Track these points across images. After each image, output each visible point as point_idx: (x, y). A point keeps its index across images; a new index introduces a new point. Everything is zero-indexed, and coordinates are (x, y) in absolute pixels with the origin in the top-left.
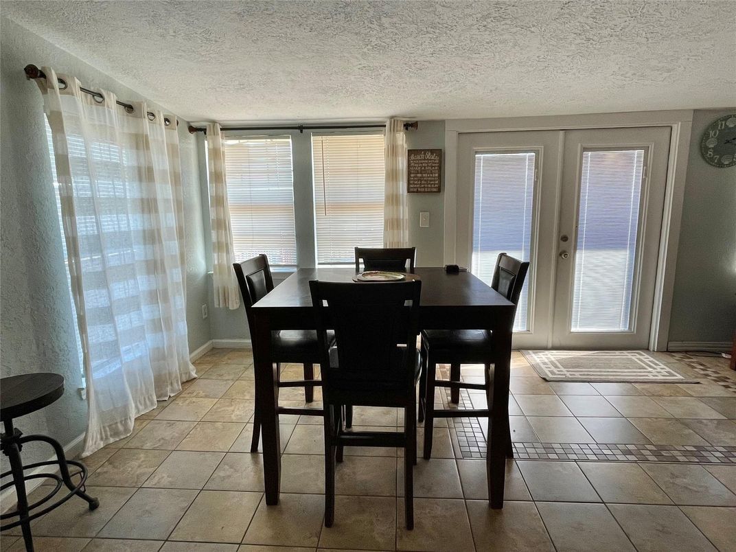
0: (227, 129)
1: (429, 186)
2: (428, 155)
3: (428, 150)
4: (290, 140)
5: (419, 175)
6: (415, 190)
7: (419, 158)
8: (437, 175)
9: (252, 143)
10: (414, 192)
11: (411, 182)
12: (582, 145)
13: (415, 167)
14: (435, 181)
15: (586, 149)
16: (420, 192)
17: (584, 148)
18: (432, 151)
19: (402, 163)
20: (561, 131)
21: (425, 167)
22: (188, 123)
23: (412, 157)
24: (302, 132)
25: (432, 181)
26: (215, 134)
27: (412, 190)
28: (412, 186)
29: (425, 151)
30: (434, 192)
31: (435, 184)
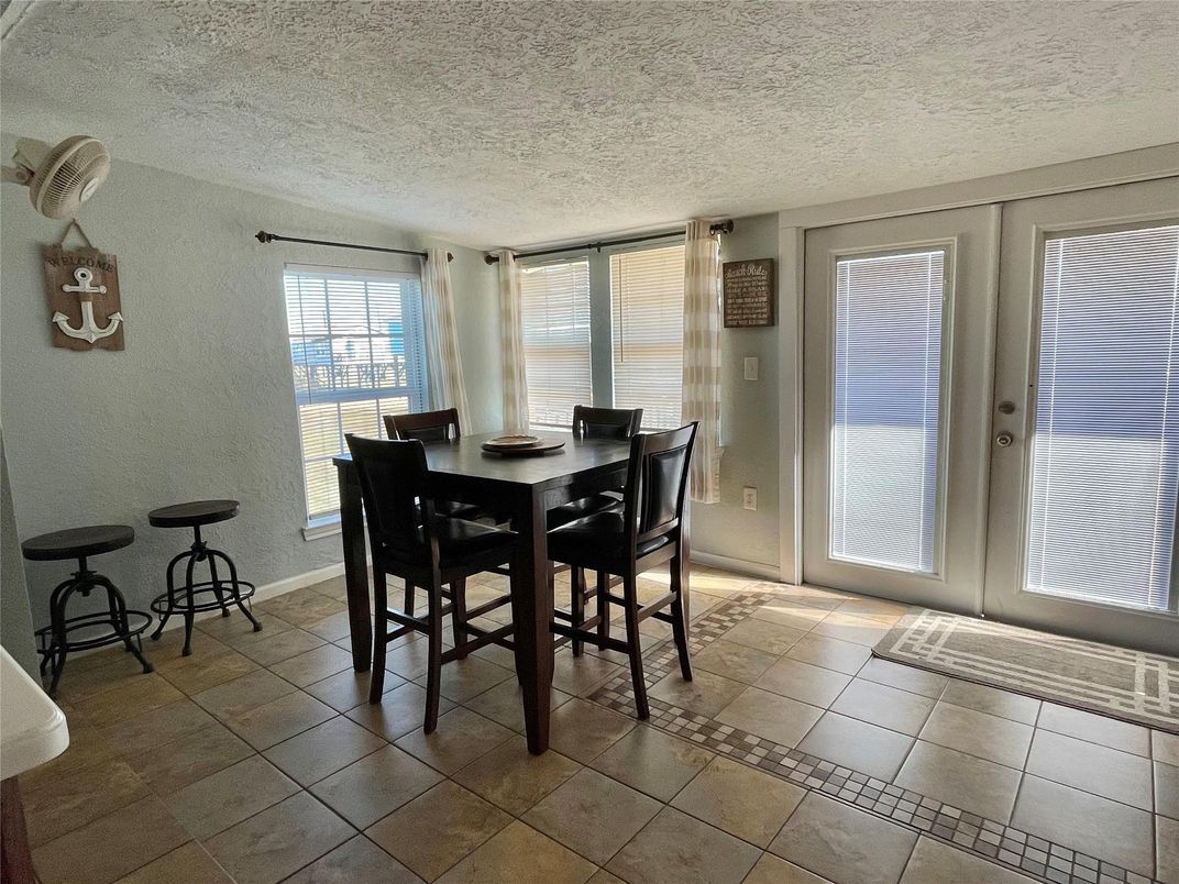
0: (524, 256)
1: (754, 316)
2: (752, 269)
3: (752, 261)
4: (587, 263)
5: (740, 301)
6: (735, 323)
7: (738, 274)
8: (765, 299)
9: (550, 269)
10: (732, 326)
11: (729, 311)
12: (1037, 229)
13: (733, 288)
14: (762, 308)
15: (1048, 235)
16: (741, 326)
17: (1045, 233)
18: (757, 263)
19: (715, 285)
20: (993, 206)
21: (747, 288)
22: (485, 252)
23: (729, 275)
24: (599, 251)
25: (758, 308)
26: (506, 263)
27: (730, 323)
28: (729, 318)
29: (747, 263)
30: (763, 325)
31: (762, 313)
